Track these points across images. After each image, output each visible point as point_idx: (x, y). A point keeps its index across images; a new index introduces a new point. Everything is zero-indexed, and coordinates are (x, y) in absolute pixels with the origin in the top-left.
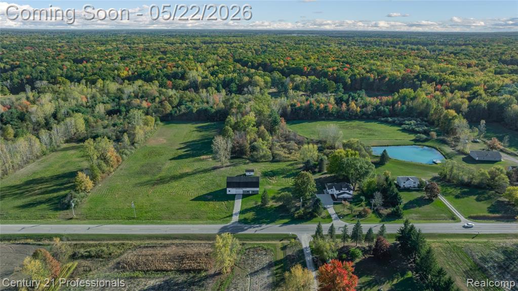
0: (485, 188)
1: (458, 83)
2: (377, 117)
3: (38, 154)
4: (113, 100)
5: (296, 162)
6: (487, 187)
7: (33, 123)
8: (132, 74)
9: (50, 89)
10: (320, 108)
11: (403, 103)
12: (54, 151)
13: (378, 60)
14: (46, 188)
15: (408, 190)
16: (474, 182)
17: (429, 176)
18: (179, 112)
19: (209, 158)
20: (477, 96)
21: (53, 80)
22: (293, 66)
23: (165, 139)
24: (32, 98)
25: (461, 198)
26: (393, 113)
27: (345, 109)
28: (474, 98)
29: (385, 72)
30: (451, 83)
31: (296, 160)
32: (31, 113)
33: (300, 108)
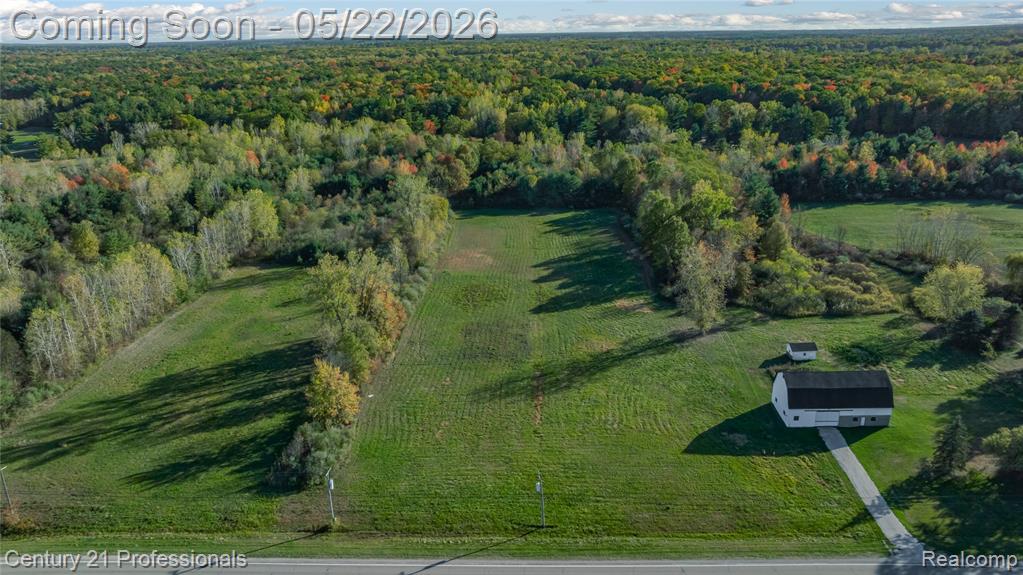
2: (998, 191)
3: (170, 300)
4: (322, 162)
5: (898, 315)
7: (142, 217)
8: (341, 107)
9: (170, 138)
10: (846, 172)
12: (205, 288)
14: (209, 405)
18: (493, 187)
19: (642, 306)
21: (170, 122)
23: (485, 253)
24: (130, 159)
31: (896, 311)
32: (134, 193)
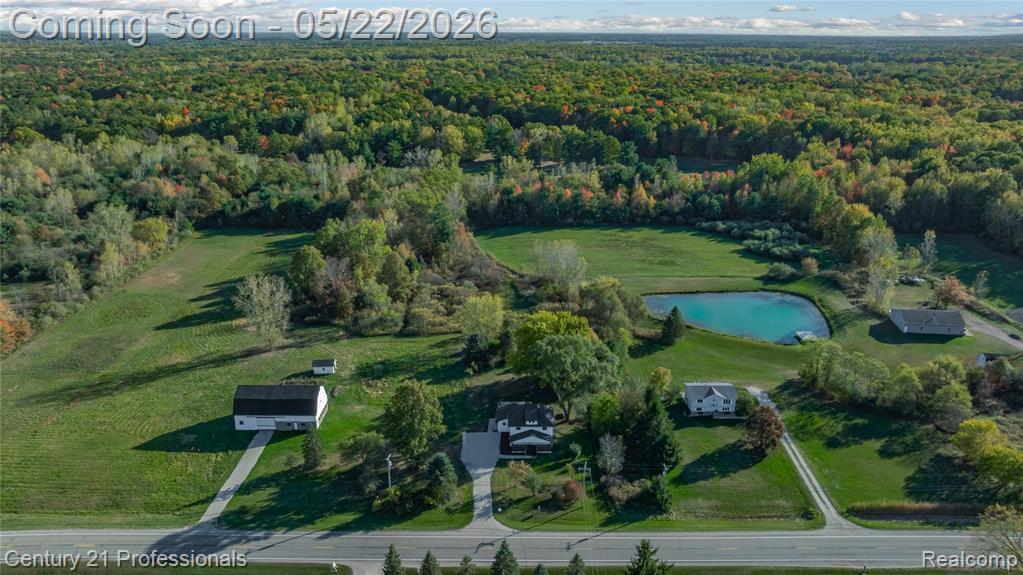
0: (909, 417)
1: (892, 140)
2: (694, 219)
4: (111, 180)
5: (457, 336)
6: (916, 413)
8: (193, 121)
10: (564, 200)
11: (755, 187)
13: (731, 90)
15: (708, 420)
16: (884, 400)
17: (775, 379)
18: (242, 208)
20: (928, 171)
21: (5, 134)
22: (542, 104)
23: (179, 273)
25: (842, 445)
26: (731, 211)
27: (621, 200)
28: (920, 175)
29: (736, 118)
30: (874, 139)
31: (460, 332)
33: (520, 200)
